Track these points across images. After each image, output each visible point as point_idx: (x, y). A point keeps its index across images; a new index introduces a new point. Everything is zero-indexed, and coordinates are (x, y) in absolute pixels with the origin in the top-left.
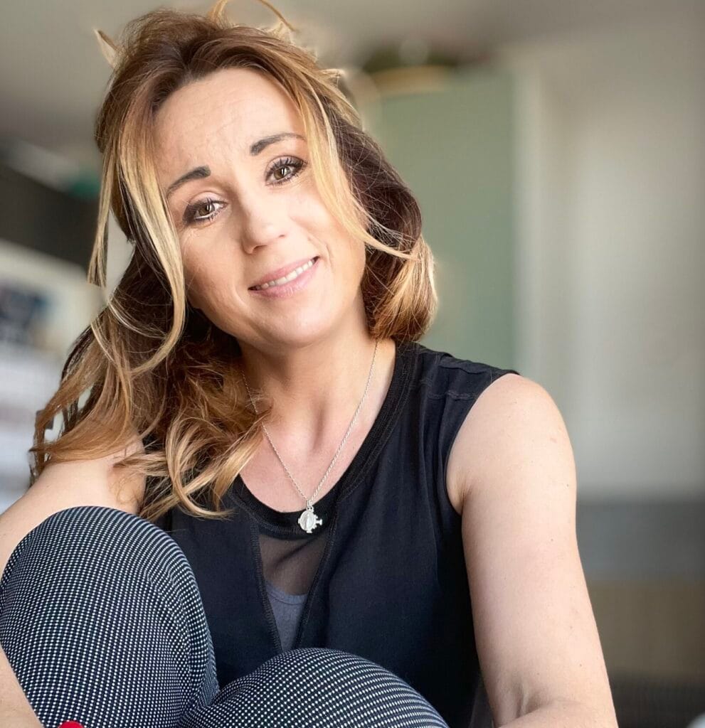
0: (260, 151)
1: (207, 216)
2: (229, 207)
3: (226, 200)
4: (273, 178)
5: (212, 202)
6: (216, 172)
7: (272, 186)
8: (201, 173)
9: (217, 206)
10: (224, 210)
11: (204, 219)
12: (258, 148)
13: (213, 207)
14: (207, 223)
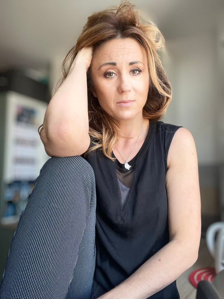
0: (132, 65)
1: (110, 77)
2: (117, 76)
3: (117, 74)
4: (131, 72)
5: (113, 73)
6: (118, 65)
7: (130, 75)
8: (114, 64)
9: (114, 75)
10: (116, 77)
11: (110, 78)
12: (131, 64)
13: (113, 75)
14: (110, 79)
